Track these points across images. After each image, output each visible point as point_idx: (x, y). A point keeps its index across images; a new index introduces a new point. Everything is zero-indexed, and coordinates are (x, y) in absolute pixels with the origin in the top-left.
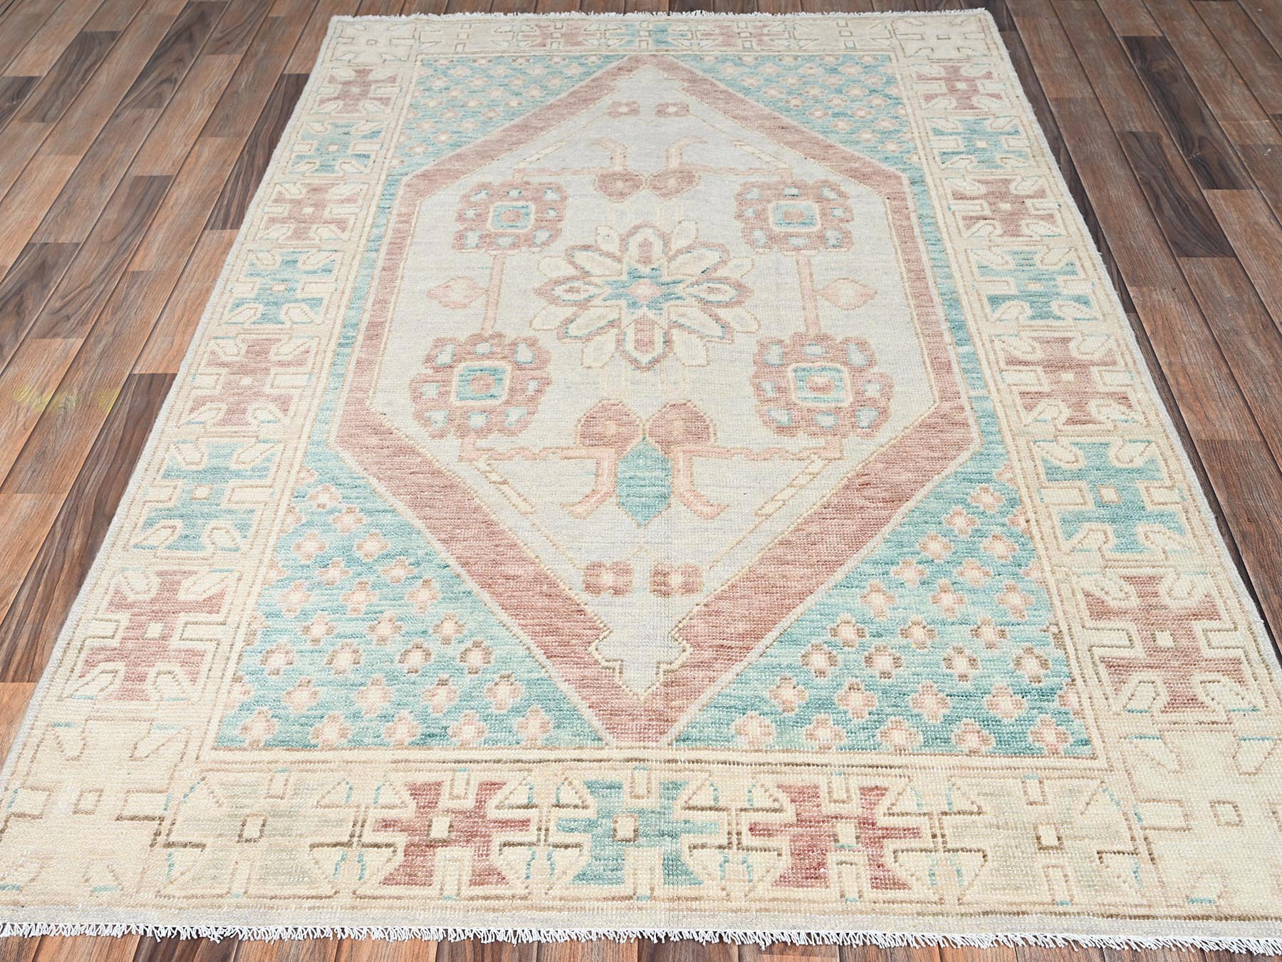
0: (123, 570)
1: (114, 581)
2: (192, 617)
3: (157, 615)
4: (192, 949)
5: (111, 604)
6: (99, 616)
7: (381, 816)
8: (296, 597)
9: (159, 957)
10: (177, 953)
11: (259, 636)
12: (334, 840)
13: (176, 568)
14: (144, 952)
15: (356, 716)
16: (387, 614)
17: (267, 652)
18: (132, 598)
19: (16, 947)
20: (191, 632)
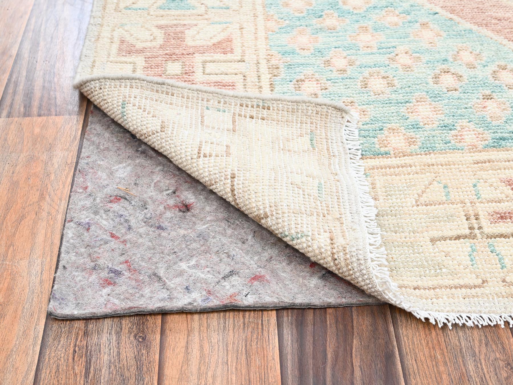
0: (122, 25)
1: (116, 34)
2: (207, 57)
3: (171, 57)
4: (345, 350)
5: (120, 50)
6: (111, 59)
7: (492, 210)
8: (304, 40)
9: (311, 361)
10: (329, 356)
11: (282, 70)
12: (455, 233)
13: (175, 22)
14: (289, 357)
15: (416, 127)
16: (401, 49)
17: (297, 81)
18: (139, 45)
19: (133, 362)
20: (210, 68)
